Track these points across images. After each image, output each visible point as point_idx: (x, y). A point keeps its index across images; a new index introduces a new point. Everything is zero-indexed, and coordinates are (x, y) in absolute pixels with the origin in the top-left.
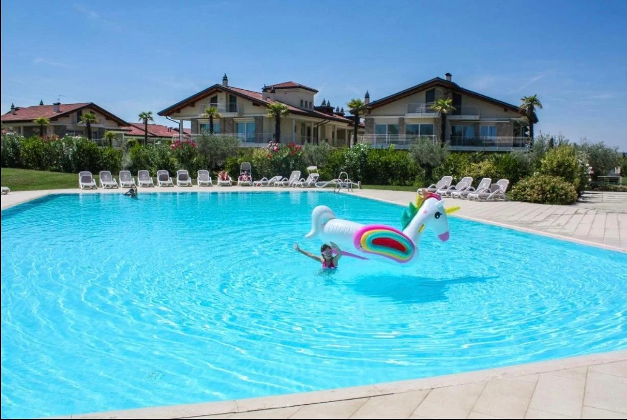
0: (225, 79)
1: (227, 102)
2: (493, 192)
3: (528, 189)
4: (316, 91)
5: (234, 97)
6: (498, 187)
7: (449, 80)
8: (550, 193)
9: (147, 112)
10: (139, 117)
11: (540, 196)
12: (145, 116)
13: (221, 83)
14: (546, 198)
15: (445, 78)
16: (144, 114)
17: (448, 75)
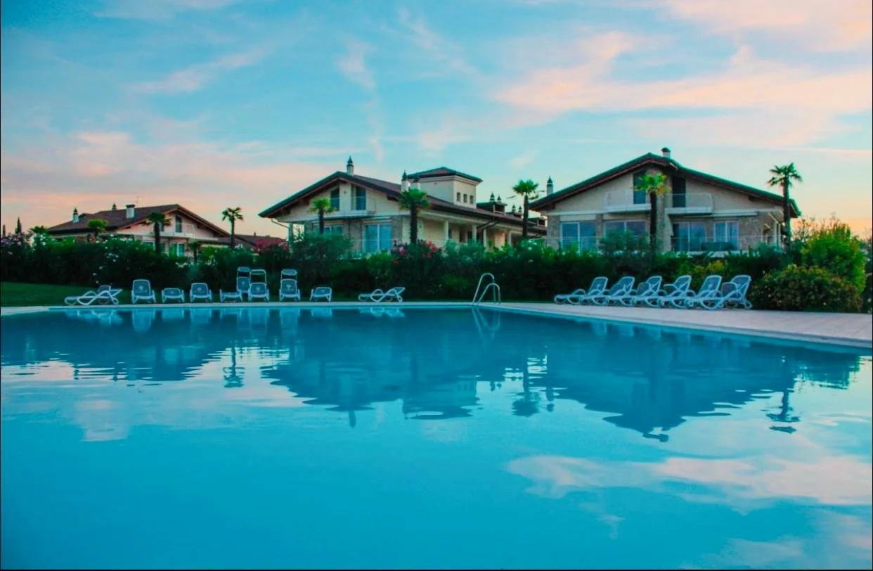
0: (350, 164)
1: (352, 196)
2: (725, 295)
3: (777, 289)
4: (479, 181)
5: (362, 187)
6: (733, 288)
7: (666, 156)
8: (815, 293)
9: (234, 208)
10: (223, 216)
11: (798, 299)
12: (231, 213)
13: (344, 170)
14: (809, 301)
15: (661, 154)
16: (230, 210)
17: (665, 150)
